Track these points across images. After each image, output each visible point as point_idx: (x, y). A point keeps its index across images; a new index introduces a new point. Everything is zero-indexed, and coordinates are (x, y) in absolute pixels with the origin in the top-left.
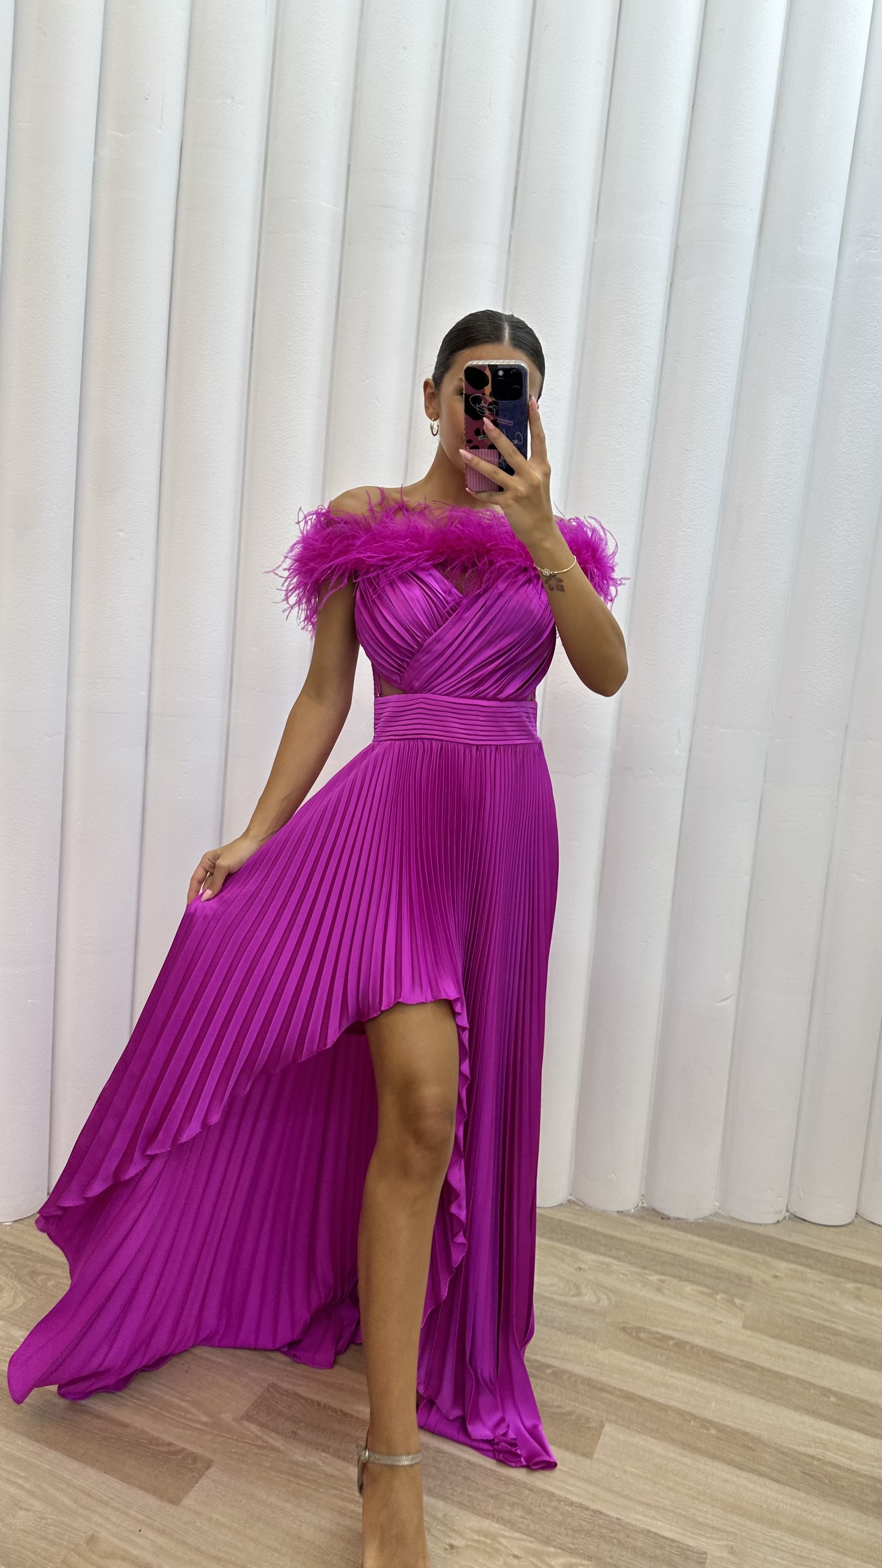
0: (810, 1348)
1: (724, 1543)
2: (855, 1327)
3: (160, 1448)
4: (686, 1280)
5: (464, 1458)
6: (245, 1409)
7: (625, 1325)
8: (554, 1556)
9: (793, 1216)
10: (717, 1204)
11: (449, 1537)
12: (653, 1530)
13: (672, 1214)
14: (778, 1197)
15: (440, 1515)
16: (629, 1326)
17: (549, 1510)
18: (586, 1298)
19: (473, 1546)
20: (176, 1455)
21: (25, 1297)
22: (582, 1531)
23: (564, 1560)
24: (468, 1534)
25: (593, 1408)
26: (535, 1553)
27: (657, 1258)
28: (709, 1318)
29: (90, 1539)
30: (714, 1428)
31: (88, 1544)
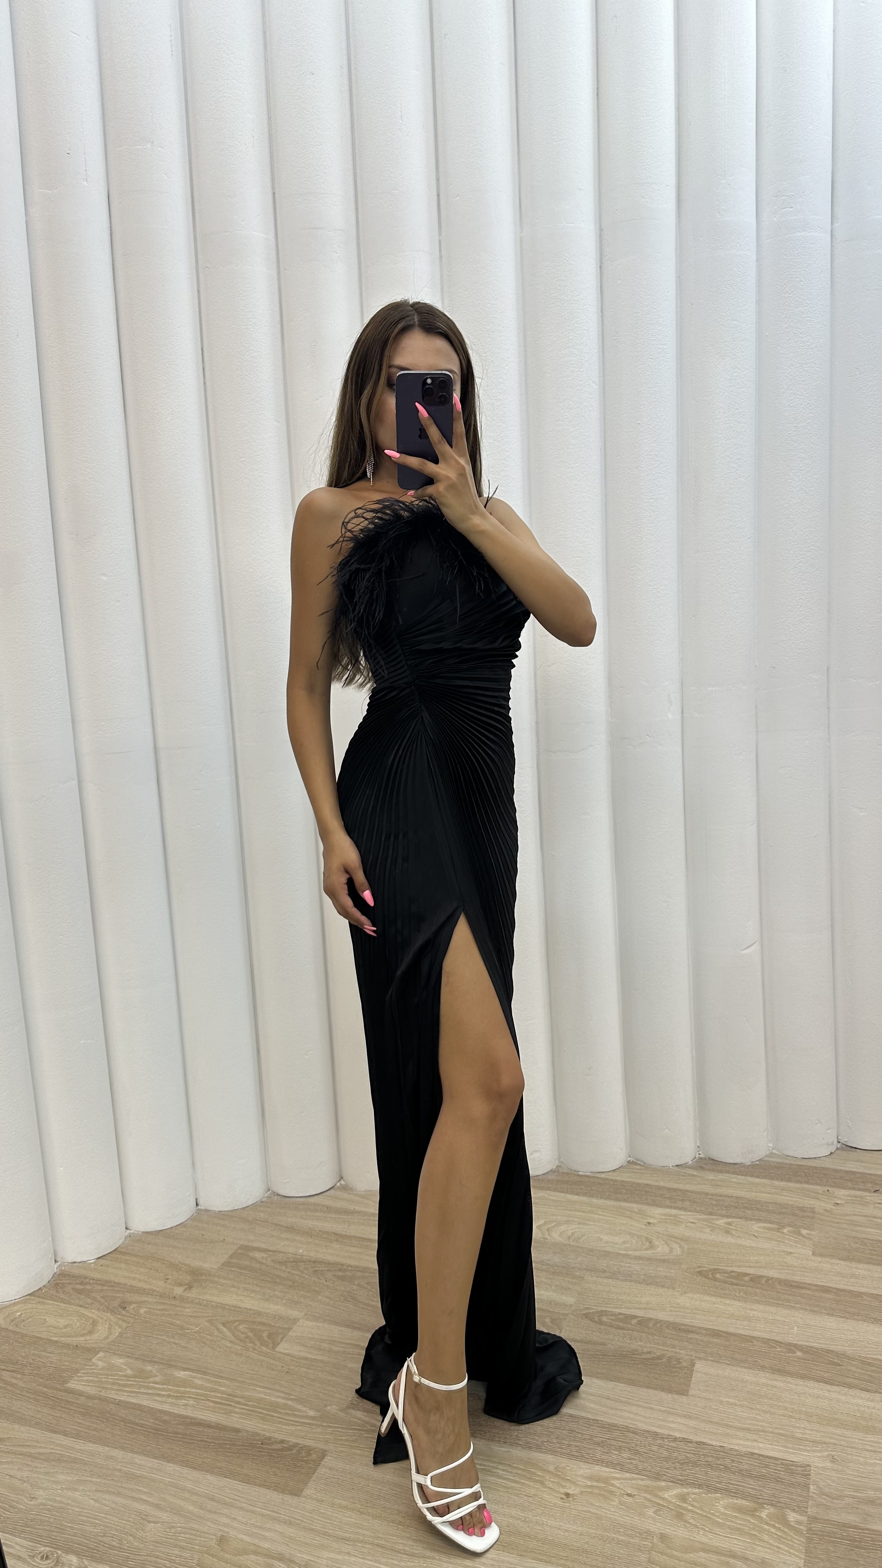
1: (826, 1453)
3: (275, 1447)
4: (751, 1220)
6: (350, 1399)
7: (701, 1269)
8: (667, 1489)
9: (844, 1146)
10: (770, 1144)
11: (563, 1487)
12: (756, 1451)
14: (828, 1129)
15: (551, 1468)
16: (704, 1269)
17: (655, 1448)
18: (659, 1249)
19: (587, 1491)
20: (291, 1450)
21: (120, 1327)
22: (689, 1463)
23: (676, 1492)
24: (580, 1481)
25: (680, 1350)
26: (647, 1489)
27: (721, 1203)
28: (779, 1251)
29: (220, 1541)
30: (800, 1351)
31: (219, 1545)
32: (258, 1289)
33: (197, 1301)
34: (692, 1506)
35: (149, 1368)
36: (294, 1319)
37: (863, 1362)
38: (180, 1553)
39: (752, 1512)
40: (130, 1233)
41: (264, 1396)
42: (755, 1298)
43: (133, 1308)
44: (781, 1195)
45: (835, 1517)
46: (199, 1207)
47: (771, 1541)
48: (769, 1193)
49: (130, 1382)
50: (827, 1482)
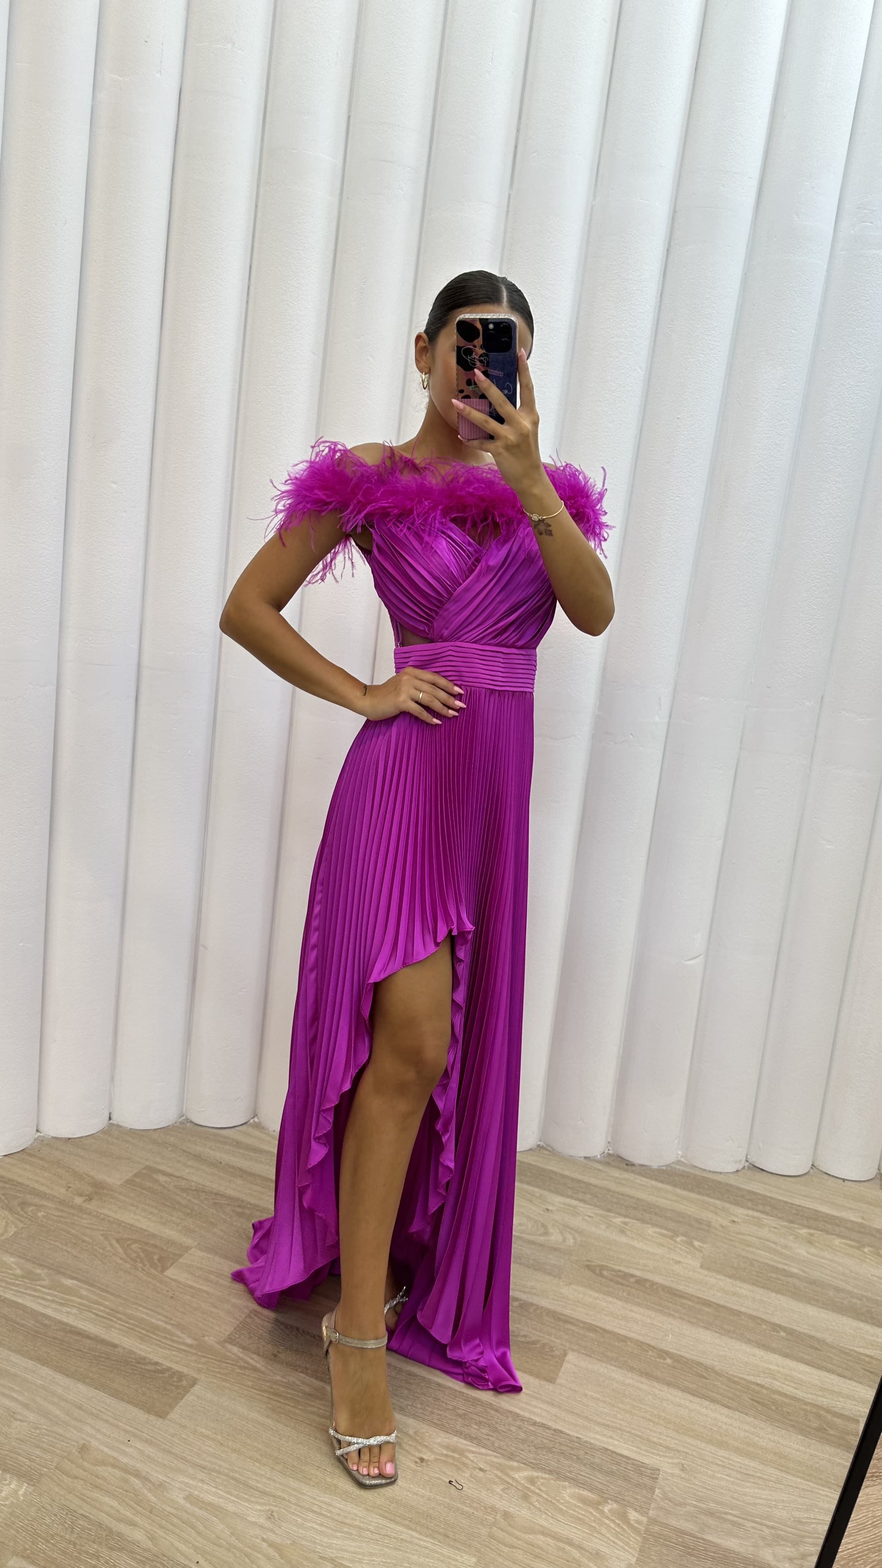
0: (763, 1287)
1: (677, 1461)
2: (806, 1269)
3: (148, 1367)
4: (648, 1223)
5: (434, 1381)
6: (228, 1333)
7: (590, 1263)
8: (518, 1469)
9: (751, 1166)
11: (420, 1452)
12: (611, 1448)
13: (637, 1160)
14: (739, 1147)
15: (411, 1432)
16: (594, 1264)
17: (513, 1429)
18: (553, 1238)
19: (442, 1459)
20: (163, 1373)
21: (16, 1227)
22: (544, 1448)
23: (526, 1474)
24: (436, 1448)
25: (557, 1338)
26: (500, 1467)
27: (622, 1202)
28: (668, 1258)
29: (81, 1449)
30: (670, 1358)
31: (79, 1452)
32: (156, 1212)
33: (95, 1213)
34: (539, 1489)
35: (38, 1271)
36: (187, 1247)
37: (729, 1379)
39: (596, 1505)
40: (40, 1136)
41: (145, 1317)
42: (637, 1300)
43: (32, 1210)
44: (682, 1204)
45: (674, 1522)
46: (111, 1122)
47: (608, 1535)
48: (669, 1200)
49: (17, 1282)
50: (672, 1488)
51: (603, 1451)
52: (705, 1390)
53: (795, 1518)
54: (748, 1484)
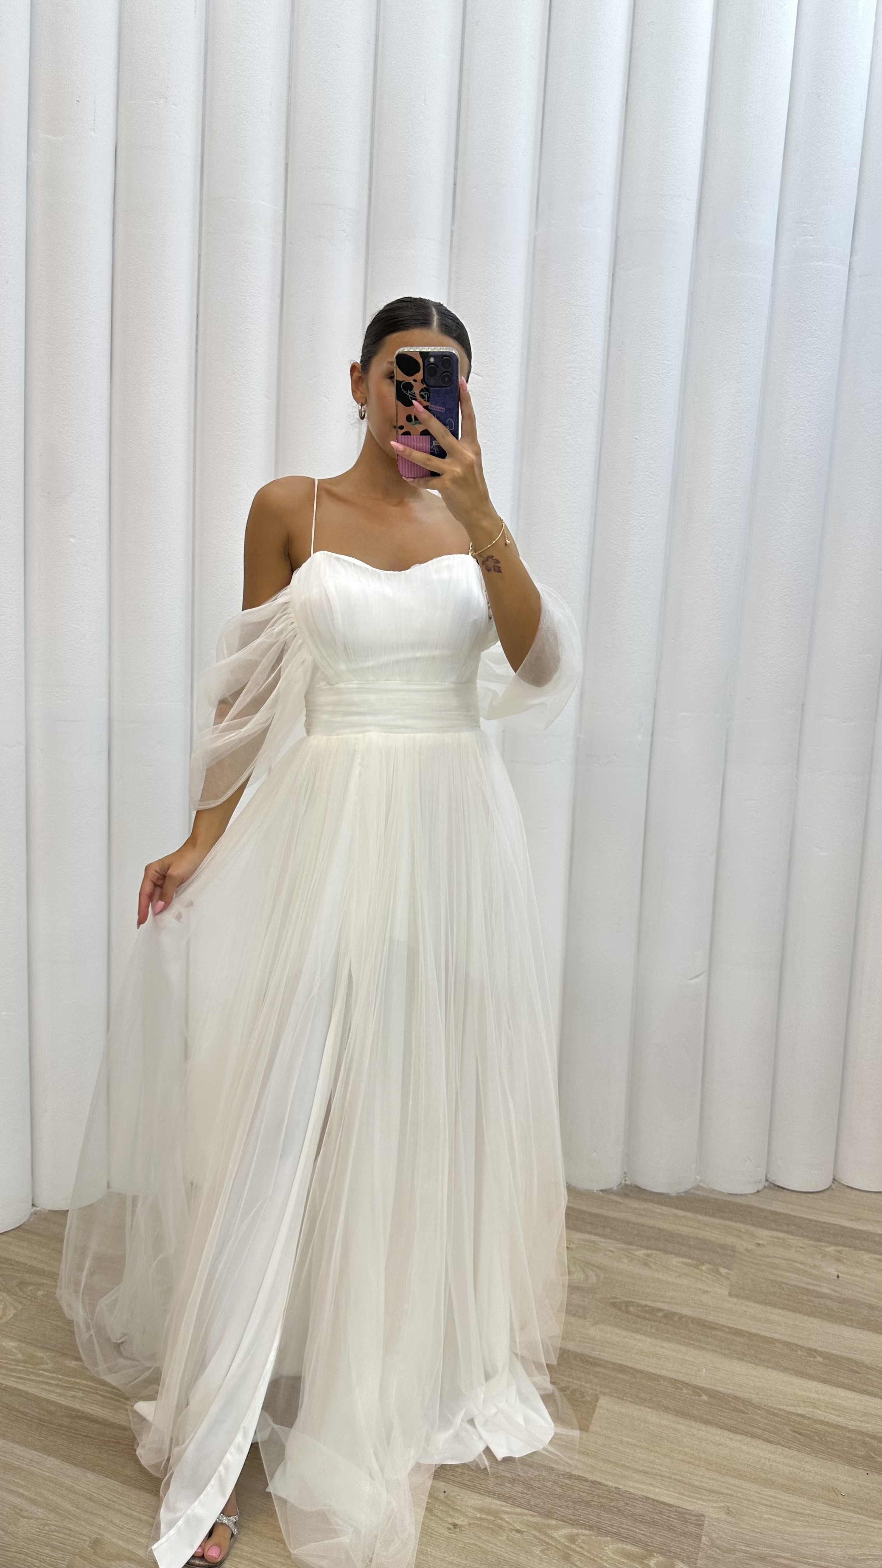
0: (795, 1311)
1: (721, 1504)
2: (838, 1289)
4: (671, 1253)
7: (614, 1300)
8: (556, 1528)
9: (771, 1185)
10: (698, 1177)
11: (452, 1516)
12: (651, 1496)
13: (655, 1189)
14: (757, 1167)
16: (619, 1301)
17: (549, 1484)
19: (476, 1523)
21: (15, 1308)
22: (582, 1502)
23: (566, 1531)
24: (470, 1512)
25: (587, 1383)
26: (537, 1527)
27: (643, 1233)
28: (695, 1289)
29: (94, 1542)
30: (706, 1394)
31: (92, 1548)
34: (581, 1547)
35: (41, 1354)
37: (768, 1412)
38: (50, 1553)
39: (641, 1560)
40: (36, 1210)
42: (666, 1335)
43: (31, 1290)
44: (704, 1230)
48: (691, 1227)
49: (18, 1368)
50: (719, 1534)
51: (645, 1500)
52: (744, 1426)
53: (849, 1555)
54: (798, 1523)
